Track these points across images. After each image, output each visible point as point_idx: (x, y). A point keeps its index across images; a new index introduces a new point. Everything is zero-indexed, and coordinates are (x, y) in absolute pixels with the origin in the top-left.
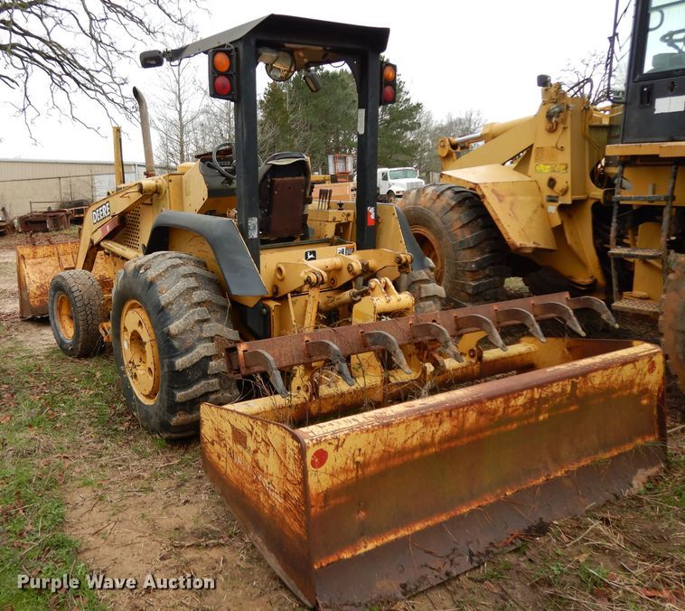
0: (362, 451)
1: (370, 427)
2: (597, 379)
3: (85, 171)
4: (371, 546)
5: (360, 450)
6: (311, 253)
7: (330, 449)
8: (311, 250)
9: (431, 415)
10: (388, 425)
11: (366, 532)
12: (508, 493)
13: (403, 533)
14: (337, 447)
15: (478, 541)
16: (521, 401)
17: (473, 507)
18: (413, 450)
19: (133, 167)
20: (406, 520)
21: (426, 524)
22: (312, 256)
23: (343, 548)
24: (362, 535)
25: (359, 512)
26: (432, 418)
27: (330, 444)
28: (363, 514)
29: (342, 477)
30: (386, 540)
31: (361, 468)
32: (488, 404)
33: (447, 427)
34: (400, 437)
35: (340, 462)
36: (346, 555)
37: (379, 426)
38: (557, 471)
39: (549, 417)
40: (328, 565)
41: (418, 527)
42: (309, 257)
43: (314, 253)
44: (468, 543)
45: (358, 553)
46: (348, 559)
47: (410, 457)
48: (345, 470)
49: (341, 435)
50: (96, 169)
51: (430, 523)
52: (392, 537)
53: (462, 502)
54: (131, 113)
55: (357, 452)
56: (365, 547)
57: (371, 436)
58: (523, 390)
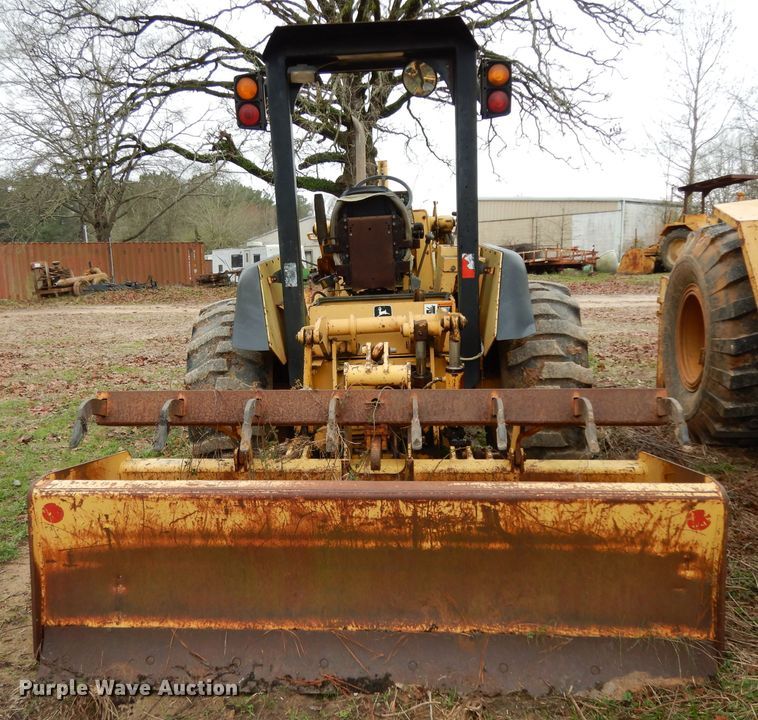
0: (111, 518)
1: (116, 494)
2: (548, 514)
3: (557, 210)
4: (124, 625)
5: (107, 516)
6: (383, 309)
7: (65, 507)
8: (384, 305)
9: (208, 499)
10: (142, 497)
11: (121, 607)
12: (350, 628)
13: (171, 624)
14: (74, 506)
15: (271, 666)
16: (373, 513)
17: (285, 628)
18: (190, 535)
19: (619, 204)
20: (180, 612)
21: (208, 625)
22: (385, 312)
23: (90, 614)
24: (117, 609)
25: (118, 584)
26: (211, 503)
27: (63, 500)
28: (121, 589)
29: (89, 541)
30: (145, 625)
31: (114, 538)
32: (308, 504)
33: (238, 519)
34: (164, 516)
35: (82, 524)
36: (92, 623)
37: (129, 496)
38: (456, 626)
39: (443, 547)
40: (67, 625)
41: (194, 625)
42: (381, 313)
43: (388, 309)
44: (255, 665)
45: (107, 626)
46: (92, 628)
47: (187, 542)
48: (89, 533)
49: (78, 495)
50: (569, 208)
51: (213, 625)
52: (155, 624)
53: (270, 616)
54: (609, 136)
55: (103, 519)
56: (117, 624)
57: (120, 506)
58: (375, 499)
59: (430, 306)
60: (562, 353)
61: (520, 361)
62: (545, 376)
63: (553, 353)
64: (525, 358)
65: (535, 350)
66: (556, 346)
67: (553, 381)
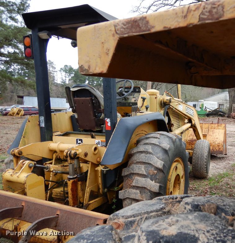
6: (80, 140)
8: (80, 138)
59: (98, 141)
60: (145, 173)
61: (126, 174)
62: (133, 184)
63: (140, 172)
64: (128, 173)
65: (133, 170)
66: (143, 169)
67: (137, 188)
